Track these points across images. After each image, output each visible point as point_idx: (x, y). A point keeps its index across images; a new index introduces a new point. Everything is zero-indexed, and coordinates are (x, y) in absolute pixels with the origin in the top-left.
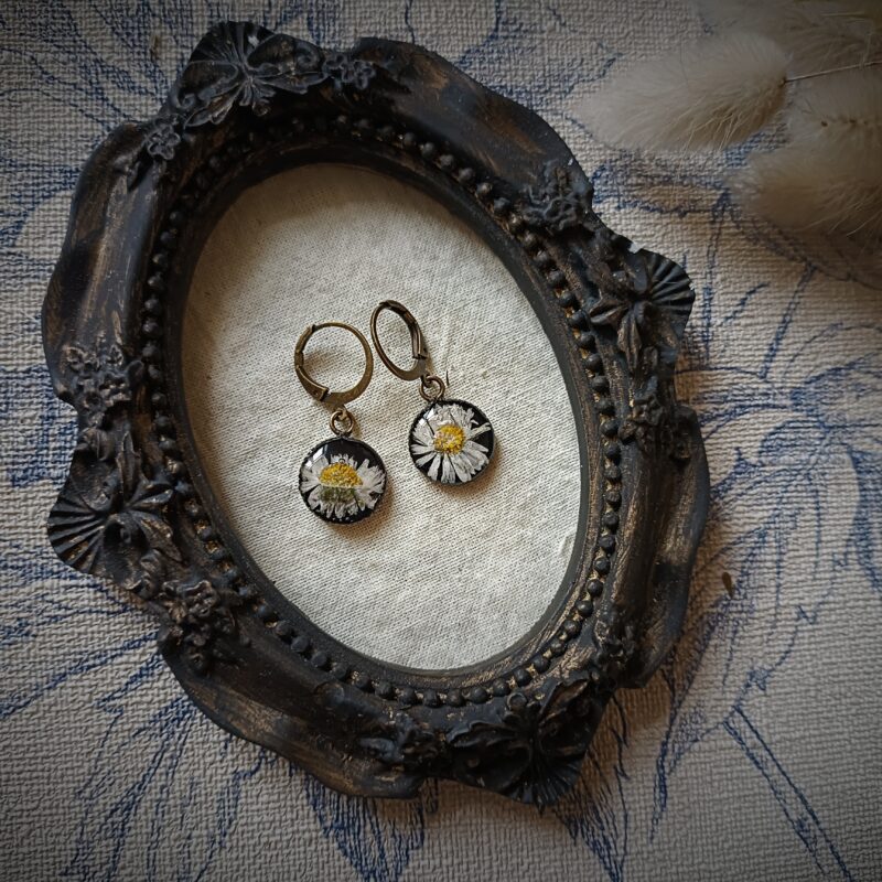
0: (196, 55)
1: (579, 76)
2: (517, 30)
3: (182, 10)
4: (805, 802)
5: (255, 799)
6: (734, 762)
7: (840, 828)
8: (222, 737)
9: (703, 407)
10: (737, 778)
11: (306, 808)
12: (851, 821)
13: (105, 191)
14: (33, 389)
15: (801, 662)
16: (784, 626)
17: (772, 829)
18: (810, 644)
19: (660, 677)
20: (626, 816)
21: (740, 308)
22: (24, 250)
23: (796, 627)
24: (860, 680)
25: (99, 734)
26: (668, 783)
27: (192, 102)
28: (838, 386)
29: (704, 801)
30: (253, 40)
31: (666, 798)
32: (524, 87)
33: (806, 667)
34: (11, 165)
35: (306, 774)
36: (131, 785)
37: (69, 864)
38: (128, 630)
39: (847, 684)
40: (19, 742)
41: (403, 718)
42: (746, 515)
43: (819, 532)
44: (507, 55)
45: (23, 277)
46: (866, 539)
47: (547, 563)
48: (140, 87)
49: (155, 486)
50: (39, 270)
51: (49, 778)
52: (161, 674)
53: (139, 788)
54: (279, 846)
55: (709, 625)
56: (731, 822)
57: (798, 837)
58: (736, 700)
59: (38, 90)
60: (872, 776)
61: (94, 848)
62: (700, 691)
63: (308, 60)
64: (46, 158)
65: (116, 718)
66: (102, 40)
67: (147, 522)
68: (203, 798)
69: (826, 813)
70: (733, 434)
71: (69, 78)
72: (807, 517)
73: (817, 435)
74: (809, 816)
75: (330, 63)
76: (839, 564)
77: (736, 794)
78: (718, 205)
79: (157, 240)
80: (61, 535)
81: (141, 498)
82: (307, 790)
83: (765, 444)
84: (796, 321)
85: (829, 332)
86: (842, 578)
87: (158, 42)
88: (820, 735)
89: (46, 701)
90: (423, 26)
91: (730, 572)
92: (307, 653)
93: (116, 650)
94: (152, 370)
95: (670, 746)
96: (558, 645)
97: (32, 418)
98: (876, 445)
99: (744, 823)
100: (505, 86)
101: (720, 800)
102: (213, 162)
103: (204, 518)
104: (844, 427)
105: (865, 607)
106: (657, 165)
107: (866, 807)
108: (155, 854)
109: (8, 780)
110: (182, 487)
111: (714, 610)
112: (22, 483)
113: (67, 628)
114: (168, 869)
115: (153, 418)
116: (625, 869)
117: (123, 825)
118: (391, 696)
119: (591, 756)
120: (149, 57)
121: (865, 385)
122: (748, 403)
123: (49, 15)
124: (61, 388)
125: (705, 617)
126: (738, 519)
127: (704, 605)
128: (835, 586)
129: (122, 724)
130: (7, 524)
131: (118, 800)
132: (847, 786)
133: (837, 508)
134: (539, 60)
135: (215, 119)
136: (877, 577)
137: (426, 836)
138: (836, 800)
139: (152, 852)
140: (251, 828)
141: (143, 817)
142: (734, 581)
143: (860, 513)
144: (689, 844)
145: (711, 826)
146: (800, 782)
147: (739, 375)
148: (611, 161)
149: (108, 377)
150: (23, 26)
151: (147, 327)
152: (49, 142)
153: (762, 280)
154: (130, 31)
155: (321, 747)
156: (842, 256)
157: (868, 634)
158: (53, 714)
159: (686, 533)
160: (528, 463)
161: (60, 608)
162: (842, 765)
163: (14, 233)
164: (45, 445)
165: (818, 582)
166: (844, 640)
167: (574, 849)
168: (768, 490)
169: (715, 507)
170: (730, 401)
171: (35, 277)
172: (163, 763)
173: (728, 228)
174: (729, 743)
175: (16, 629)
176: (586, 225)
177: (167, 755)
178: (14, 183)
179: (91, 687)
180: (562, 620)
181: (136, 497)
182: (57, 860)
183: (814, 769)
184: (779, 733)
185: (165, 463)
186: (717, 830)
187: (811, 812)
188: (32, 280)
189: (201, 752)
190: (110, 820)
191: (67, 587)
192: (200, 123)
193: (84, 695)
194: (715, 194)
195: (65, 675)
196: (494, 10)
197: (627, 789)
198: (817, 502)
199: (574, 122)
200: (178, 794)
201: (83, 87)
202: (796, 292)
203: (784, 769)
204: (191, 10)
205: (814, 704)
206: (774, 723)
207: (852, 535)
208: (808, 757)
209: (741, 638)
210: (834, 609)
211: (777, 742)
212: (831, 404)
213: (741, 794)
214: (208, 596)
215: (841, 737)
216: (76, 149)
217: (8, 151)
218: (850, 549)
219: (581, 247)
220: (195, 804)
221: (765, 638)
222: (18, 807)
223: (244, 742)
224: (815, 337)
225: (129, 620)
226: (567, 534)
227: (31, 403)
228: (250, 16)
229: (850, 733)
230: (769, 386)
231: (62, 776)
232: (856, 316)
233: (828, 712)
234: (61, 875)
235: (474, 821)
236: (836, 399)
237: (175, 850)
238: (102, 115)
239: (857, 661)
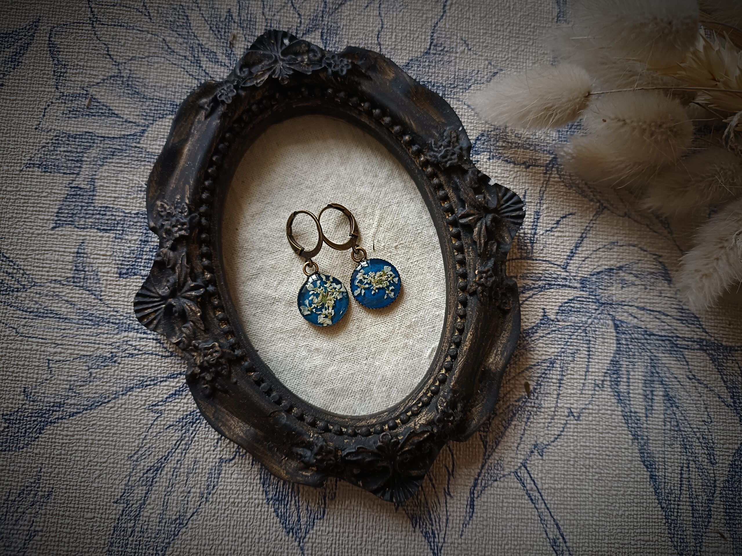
0: (253, 47)
1: (475, 80)
2: (442, 50)
3: (250, 21)
4: (559, 528)
5: (230, 475)
6: (518, 497)
7: (579, 547)
8: (216, 437)
9: (526, 281)
10: (519, 507)
11: (258, 485)
12: (586, 544)
13: (192, 118)
14: (139, 224)
15: (567, 443)
16: (560, 419)
17: (536, 542)
18: (574, 432)
19: (479, 439)
20: (447, 520)
21: (555, 225)
22: (145, 146)
23: (566, 421)
24: (602, 459)
25: (147, 425)
26: (475, 503)
27: (246, 73)
28: (611, 279)
29: (496, 518)
30: (286, 42)
31: (473, 512)
32: (442, 83)
33: (570, 446)
34: (143, 98)
35: (261, 465)
36: (160, 457)
37: (119, 497)
38: (172, 367)
39: (594, 460)
40: (102, 423)
41: (318, 438)
42: (544, 349)
43: (587, 365)
44: (434, 64)
45: (142, 161)
46: (617, 374)
47: (419, 362)
48: (221, 62)
49: (195, 285)
50: (151, 158)
51: (115, 446)
52: (186, 395)
53: (165, 459)
54: (240, 505)
55: (513, 412)
56: (511, 533)
57: (552, 549)
58: (524, 460)
59: (164, 57)
60: (603, 519)
61: (134, 490)
62: (502, 451)
63: (315, 56)
64: (164, 96)
65: (158, 417)
66: (204, 33)
67: (189, 306)
68: (200, 470)
69: (571, 537)
70: (542, 300)
71: (182, 53)
72: (582, 356)
73: (594, 307)
74: (561, 537)
75: (328, 59)
76: (599, 387)
77: (517, 516)
78: (549, 164)
79: (217, 148)
80: (141, 307)
81: (187, 291)
82: (261, 474)
83: (561, 308)
84: (589, 238)
85: (609, 247)
86: (599, 395)
87: (234, 37)
88: (574, 489)
89: (120, 401)
90: (387, 43)
91: (529, 382)
92: (269, 392)
93: (163, 377)
94: (203, 221)
95: (479, 481)
96: (416, 409)
97: (135, 240)
98: (630, 318)
99: (519, 535)
100: (431, 82)
101: (507, 519)
102: (254, 107)
103: (221, 307)
104: (611, 304)
105: (611, 415)
106: (515, 136)
107: (597, 537)
108: (168, 499)
109: (92, 444)
110: (211, 288)
111: (517, 404)
112: (125, 276)
113: (138, 361)
114: (174, 509)
115: (200, 247)
116: (442, 551)
117: (153, 479)
118: (313, 424)
119: (431, 480)
120: (228, 45)
121: (628, 281)
122: (553, 283)
123: (176, 17)
124: (152, 224)
125: (511, 407)
126: (539, 351)
127: (511, 399)
128: (594, 399)
129: (161, 421)
130: (113, 298)
131: (152, 464)
132: (587, 522)
133: (601, 352)
134: (452, 69)
135: (257, 83)
136: (621, 398)
137: (326, 512)
138: (579, 530)
139: (167, 497)
140: (225, 492)
141: (165, 477)
142: (531, 388)
143: (615, 357)
144: (484, 542)
145: (498, 534)
146: (557, 516)
147: (550, 265)
148: (488, 131)
149: (178, 221)
150: (161, 22)
151: (204, 196)
152: (166, 87)
153: (571, 211)
154: (220, 30)
155: (270, 449)
156: (623, 202)
157: (611, 432)
158: (123, 409)
159: (502, 354)
160: (415, 301)
161: (135, 350)
162: (586, 509)
163: (140, 136)
164: (140, 256)
165: (584, 396)
166: (596, 433)
167: (413, 534)
168: (560, 336)
169: (525, 342)
170: (543, 280)
171: (148, 162)
172: (180, 447)
173: (554, 178)
174: (516, 485)
175: (109, 358)
176: (463, 166)
177: (183, 442)
178: (144, 108)
179: (146, 397)
180: (421, 394)
181: (184, 290)
182: (113, 494)
183: (567, 509)
184: (548, 483)
185: (203, 274)
186: (502, 537)
187: (562, 535)
188: (147, 163)
189: (203, 443)
190: (145, 475)
191: (141, 338)
192: (249, 84)
193: (141, 401)
194: (549, 157)
195: (133, 388)
196: (429, 37)
197: (450, 503)
198: (589, 348)
199: (469, 106)
200: (186, 466)
201: (190, 58)
202: (592, 220)
203: (548, 506)
204: (256, 22)
205: (572, 469)
206: (545, 477)
207: (608, 370)
208: (564, 501)
209: (531, 422)
210: (592, 413)
211: (546, 489)
212: (605, 290)
213: (520, 517)
214: (216, 351)
215: (587, 492)
216: (181, 92)
217: (143, 89)
218: (606, 378)
219: (459, 178)
220: (195, 473)
221: (546, 425)
222: (96, 460)
223: (228, 441)
224: (600, 248)
225: (173, 361)
226: (433, 346)
227: (136, 232)
228: (288, 28)
229: (592, 490)
230: (568, 274)
231: (123, 446)
232: (627, 239)
233: (580, 475)
234: (114, 502)
235: (356, 509)
236: (608, 287)
237: (180, 499)
238: (198, 75)
239: (602, 447)
